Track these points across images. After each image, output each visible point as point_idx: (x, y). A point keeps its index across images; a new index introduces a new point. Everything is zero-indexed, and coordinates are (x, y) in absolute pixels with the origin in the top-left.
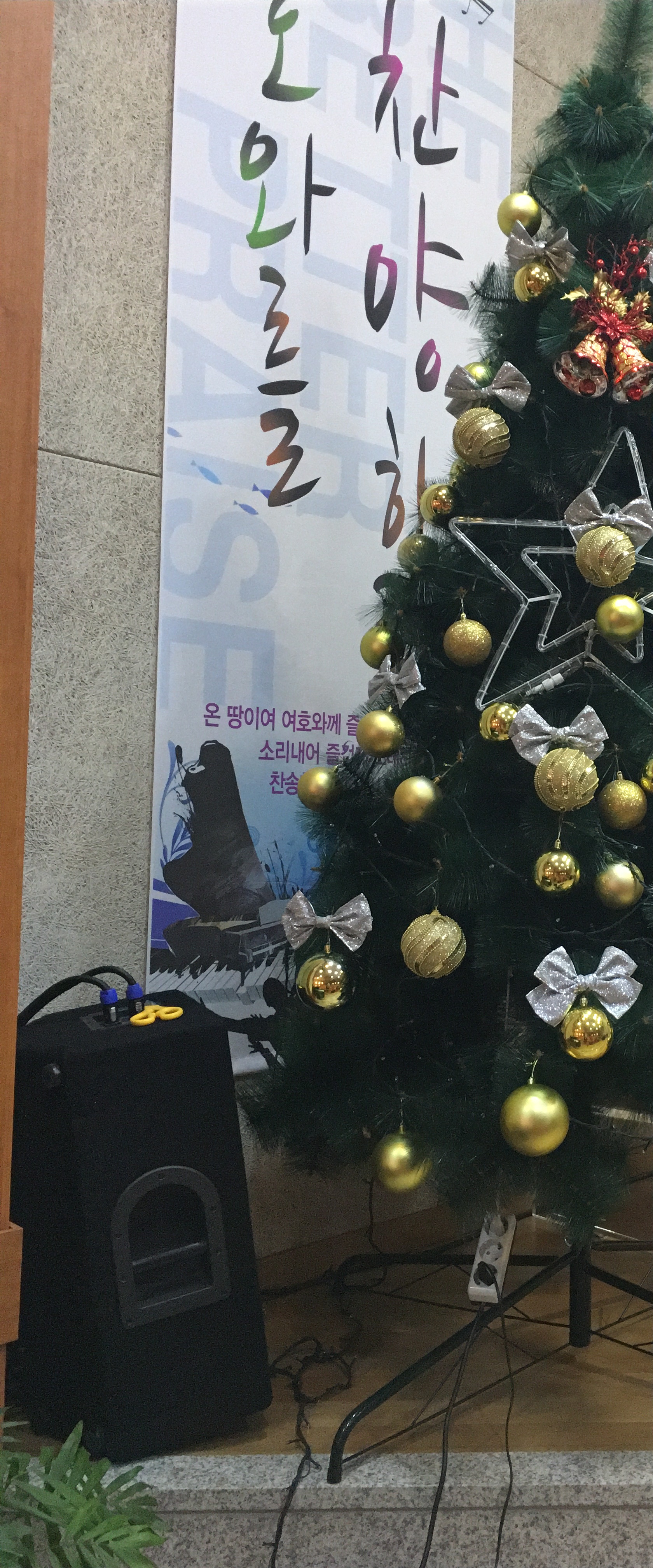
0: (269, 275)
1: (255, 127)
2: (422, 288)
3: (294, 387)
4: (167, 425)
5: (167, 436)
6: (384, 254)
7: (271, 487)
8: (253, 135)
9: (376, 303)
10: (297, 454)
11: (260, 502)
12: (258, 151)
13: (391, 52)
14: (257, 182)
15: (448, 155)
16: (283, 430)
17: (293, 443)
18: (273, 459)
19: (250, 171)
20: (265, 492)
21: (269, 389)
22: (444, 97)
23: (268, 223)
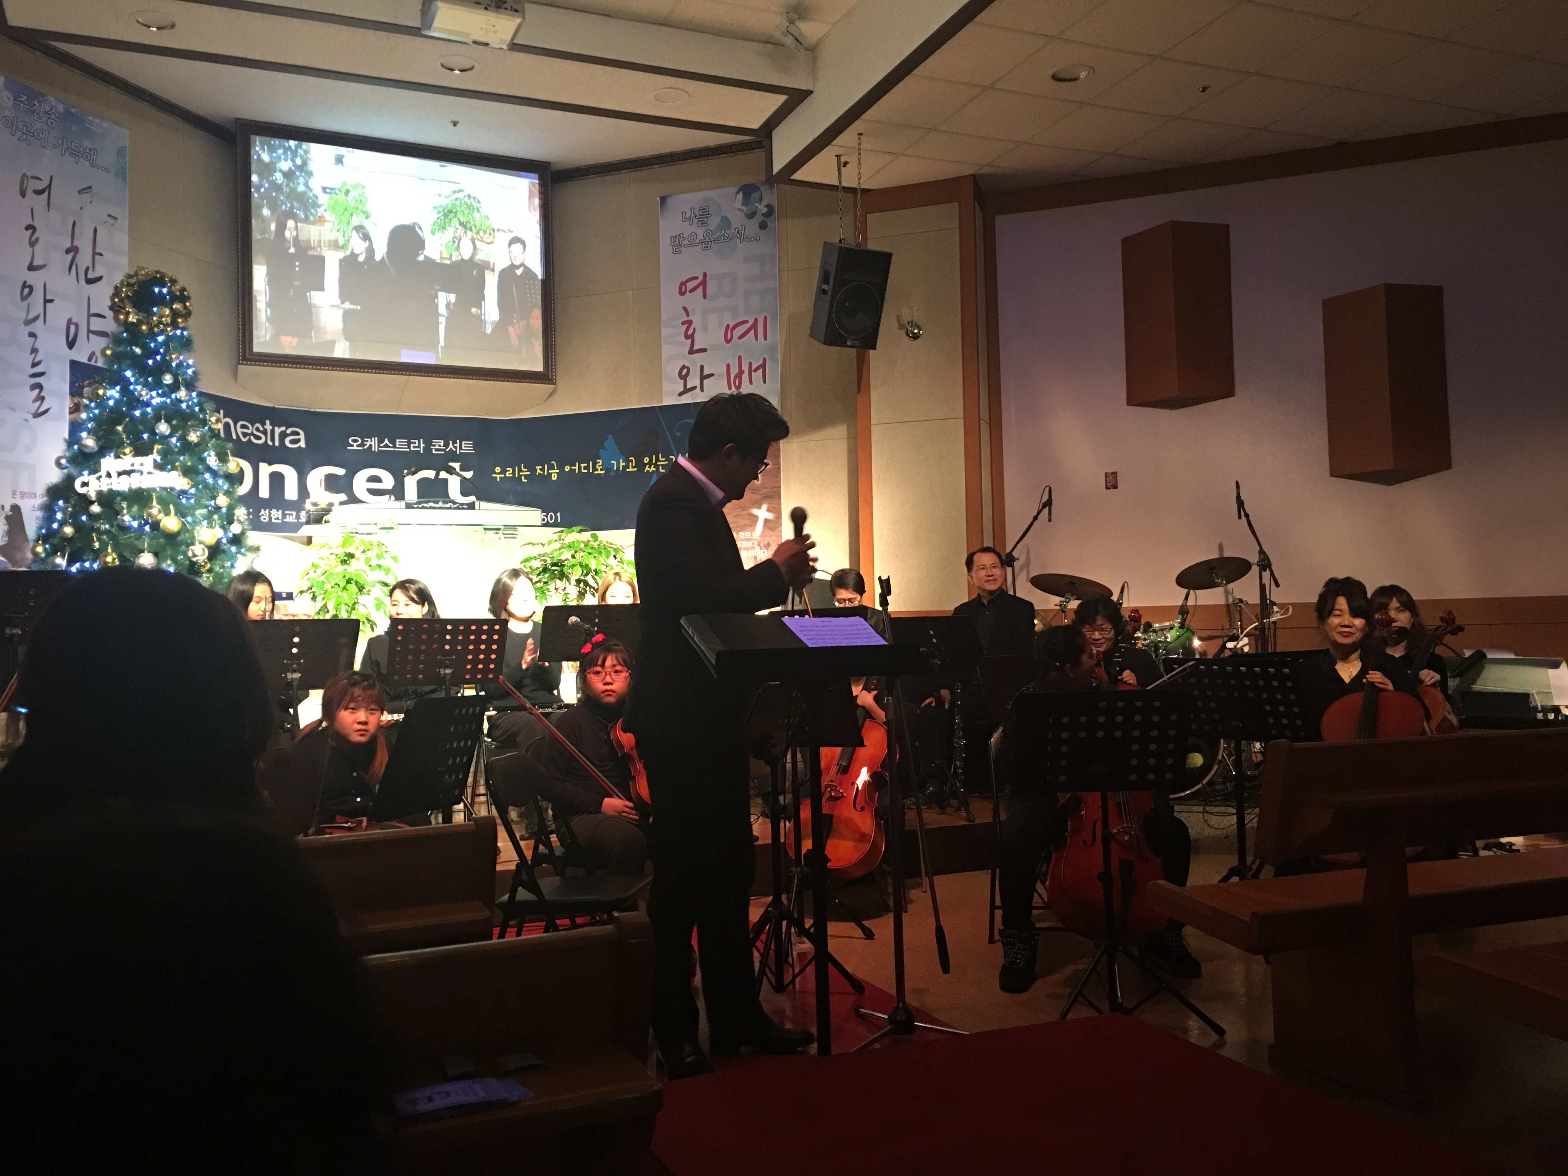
0: (32, 335)
1: (25, 282)
2: (89, 331)
3: (41, 374)
6: (74, 321)
7: (33, 411)
8: (24, 285)
9: (70, 339)
10: (42, 399)
11: (30, 417)
12: (26, 291)
13: (75, 244)
14: (26, 302)
15: (99, 279)
16: (37, 391)
17: (42, 394)
18: (34, 401)
19: (24, 298)
20: (32, 414)
21: (34, 375)
22: (97, 257)
23: (31, 316)
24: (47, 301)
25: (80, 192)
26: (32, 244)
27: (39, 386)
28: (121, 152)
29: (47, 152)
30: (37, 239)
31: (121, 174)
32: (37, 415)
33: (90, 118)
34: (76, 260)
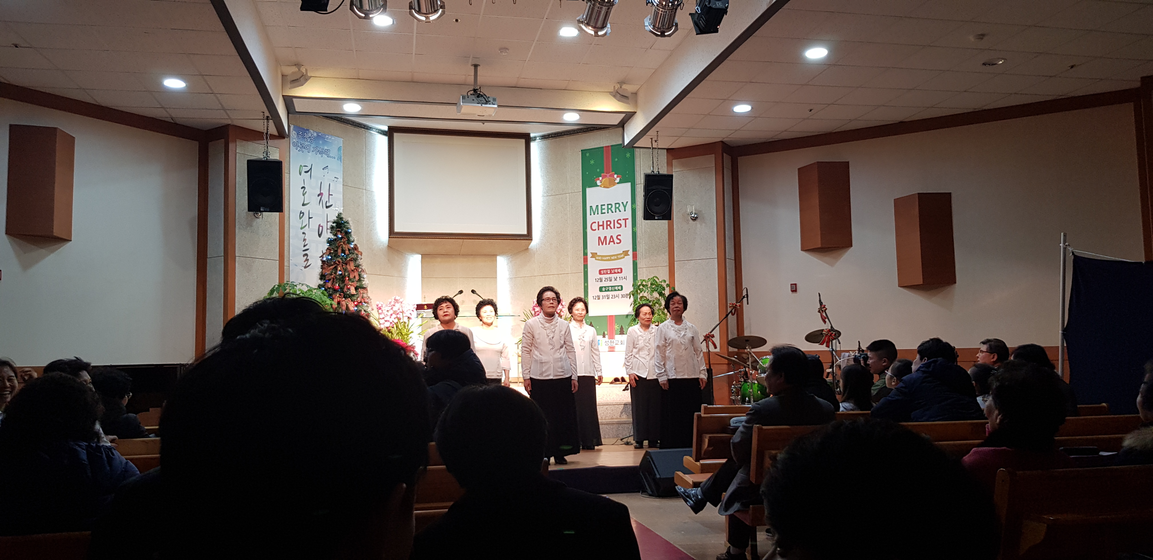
0: (304, 233)
1: (301, 211)
2: (327, 229)
3: (307, 250)
4: (290, 259)
5: (290, 261)
6: (321, 225)
9: (320, 233)
10: (308, 259)
11: (303, 268)
12: (302, 215)
13: (321, 192)
14: (301, 220)
15: (331, 205)
16: (306, 257)
18: (305, 262)
19: (300, 218)
21: (304, 251)
22: (330, 196)
23: (304, 225)
24: (309, 218)
25: (323, 169)
26: (304, 195)
27: (306, 255)
28: (339, 149)
29: (310, 154)
30: (306, 192)
31: (340, 158)
32: (305, 267)
33: (327, 136)
34: (322, 199)
